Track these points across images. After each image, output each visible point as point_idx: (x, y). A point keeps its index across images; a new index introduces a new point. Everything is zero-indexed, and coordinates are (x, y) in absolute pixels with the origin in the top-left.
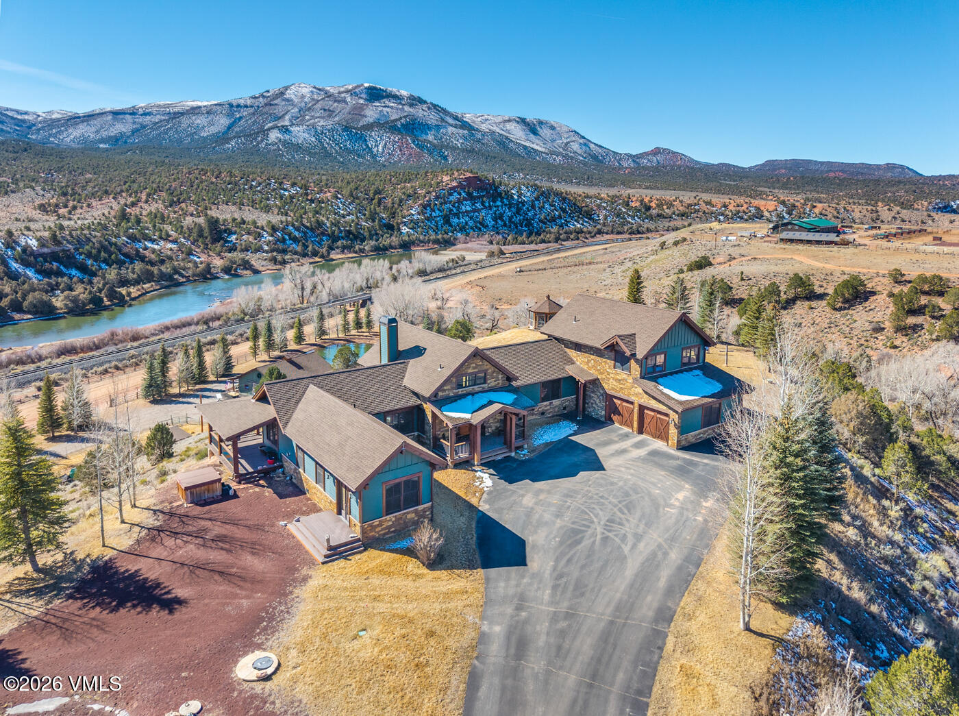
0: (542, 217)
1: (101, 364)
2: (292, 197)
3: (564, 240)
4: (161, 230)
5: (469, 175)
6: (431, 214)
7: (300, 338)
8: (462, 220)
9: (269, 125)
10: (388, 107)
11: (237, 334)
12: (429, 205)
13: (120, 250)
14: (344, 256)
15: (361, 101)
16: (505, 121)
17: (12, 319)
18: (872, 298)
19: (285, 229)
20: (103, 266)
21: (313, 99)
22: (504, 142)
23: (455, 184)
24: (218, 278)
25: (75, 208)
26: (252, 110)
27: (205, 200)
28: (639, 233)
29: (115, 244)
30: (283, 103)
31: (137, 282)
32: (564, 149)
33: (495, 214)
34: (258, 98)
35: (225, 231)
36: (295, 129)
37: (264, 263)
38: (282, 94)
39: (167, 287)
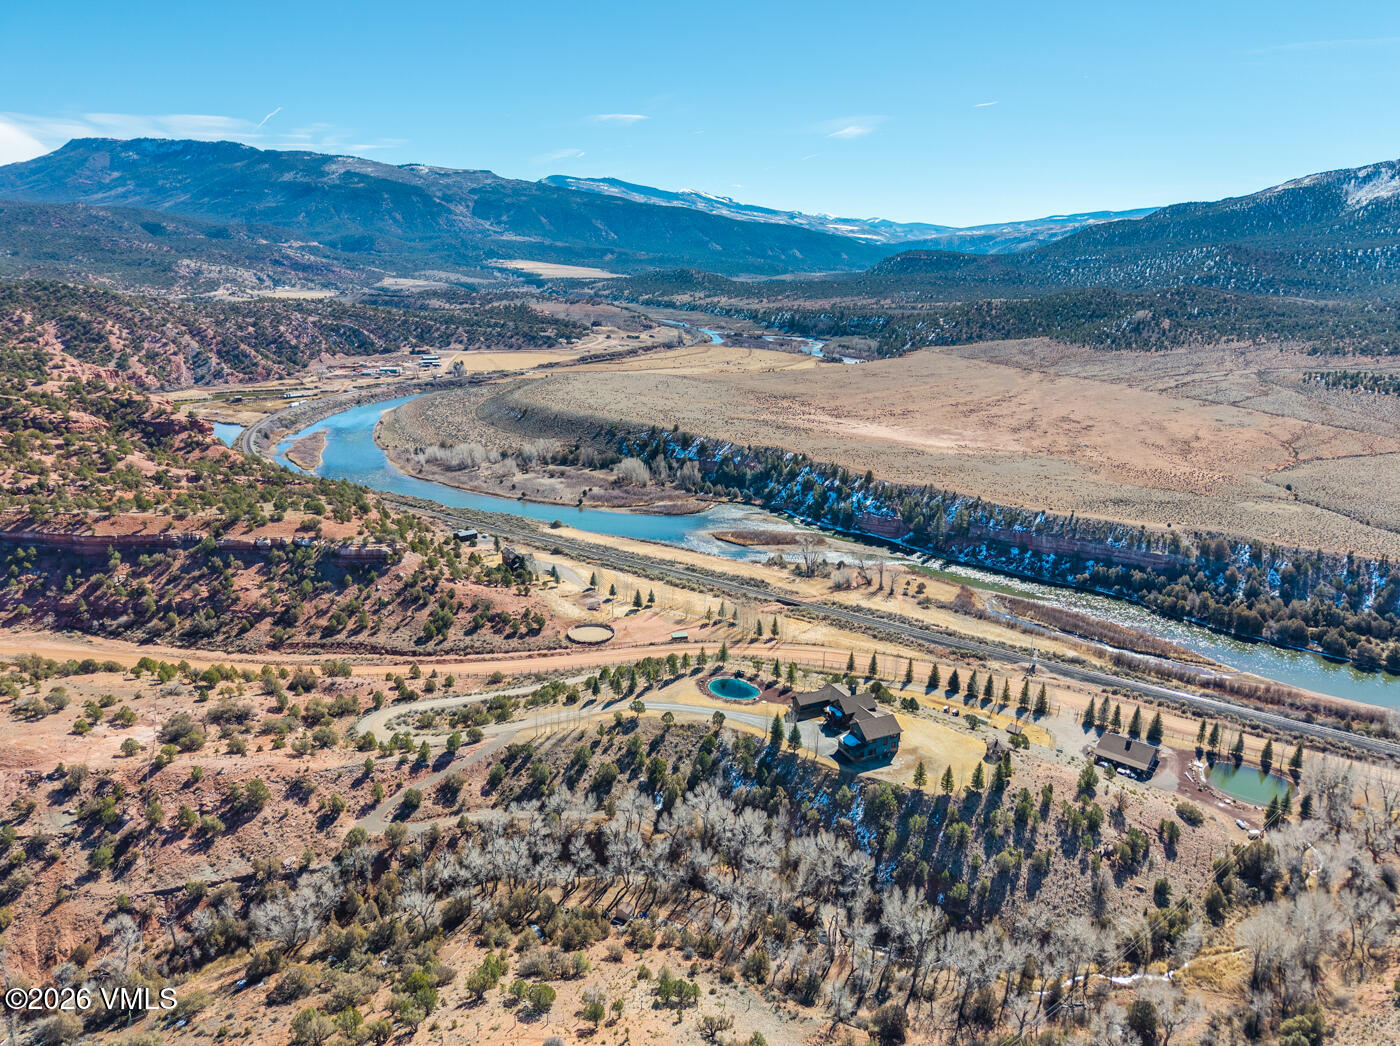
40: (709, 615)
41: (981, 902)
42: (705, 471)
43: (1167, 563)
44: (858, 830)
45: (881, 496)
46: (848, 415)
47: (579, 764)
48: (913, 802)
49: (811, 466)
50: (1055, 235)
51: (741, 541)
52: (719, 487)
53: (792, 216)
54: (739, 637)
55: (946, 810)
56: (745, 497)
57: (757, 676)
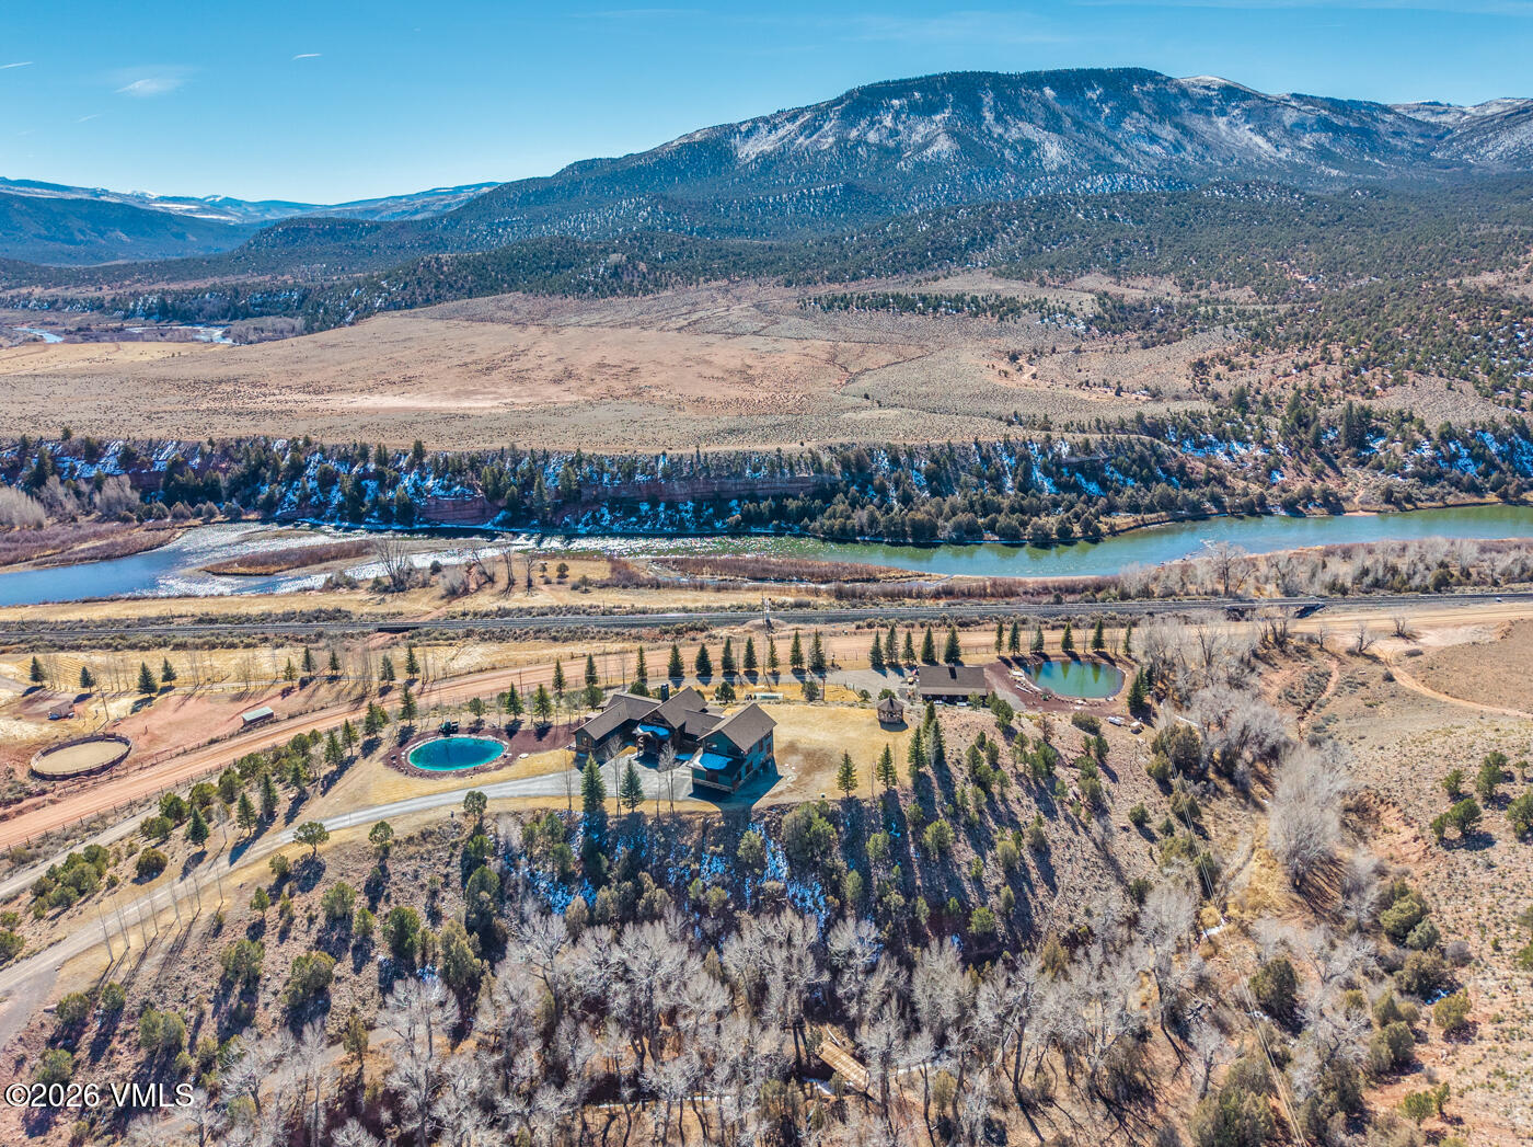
4: (1264, 429)
19: (1473, 437)
20: (1130, 482)
24: (1267, 514)
35: (1375, 430)
37: (1369, 497)
40: (290, 672)
41: (1009, 923)
42: (146, 487)
43: (815, 485)
44: (791, 892)
45: (445, 471)
46: (330, 390)
47: (242, 980)
48: (852, 817)
49: (323, 451)
50: (449, 205)
51: (259, 569)
52: (179, 506)
53: (94, 192)
54: (359, 690)
55: (899, 812)
56: (228, 512)
57: (479, 722)
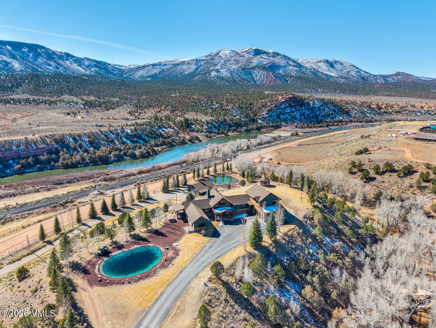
0: (323, 114)
1: (151, 178)
2: (216, 108)
3: (331, 126)
4: (169, 124)
5: (290, 96)
6: (271, 114)
7: (208, 173)
8: (285, 116)
9: (212, 68)
10: (263, 58)
11: (190, 169)
12: (271, 110)
13: (155, 133)
14: (233, 134)
15: (251, 56)
16: (318, 62)
17: (124, 159)
18: (415, 174)
19: (212, 123)
20: (150, 139)
21: (230, 56)
22: (316, 73)
23: (284, 100)
24: (187, 143)
25: (140, 113)
26: (205, 62)
27: (184, 110)
28: (371, 122)
29: (154, 131)
30: (218, 58)
31: (161, 145)
32: (347, 75)
33: (301, 113)
34: (208, 56)
35: (191, 123)
36: (222, 70)
37: (203, 137)
38: (218, 54)
39: (170, 147)
43: (48, 149)
